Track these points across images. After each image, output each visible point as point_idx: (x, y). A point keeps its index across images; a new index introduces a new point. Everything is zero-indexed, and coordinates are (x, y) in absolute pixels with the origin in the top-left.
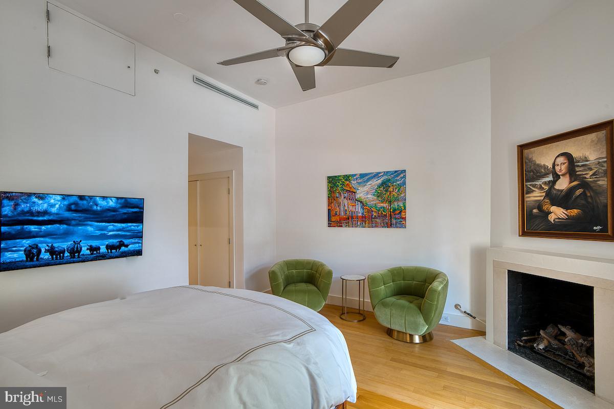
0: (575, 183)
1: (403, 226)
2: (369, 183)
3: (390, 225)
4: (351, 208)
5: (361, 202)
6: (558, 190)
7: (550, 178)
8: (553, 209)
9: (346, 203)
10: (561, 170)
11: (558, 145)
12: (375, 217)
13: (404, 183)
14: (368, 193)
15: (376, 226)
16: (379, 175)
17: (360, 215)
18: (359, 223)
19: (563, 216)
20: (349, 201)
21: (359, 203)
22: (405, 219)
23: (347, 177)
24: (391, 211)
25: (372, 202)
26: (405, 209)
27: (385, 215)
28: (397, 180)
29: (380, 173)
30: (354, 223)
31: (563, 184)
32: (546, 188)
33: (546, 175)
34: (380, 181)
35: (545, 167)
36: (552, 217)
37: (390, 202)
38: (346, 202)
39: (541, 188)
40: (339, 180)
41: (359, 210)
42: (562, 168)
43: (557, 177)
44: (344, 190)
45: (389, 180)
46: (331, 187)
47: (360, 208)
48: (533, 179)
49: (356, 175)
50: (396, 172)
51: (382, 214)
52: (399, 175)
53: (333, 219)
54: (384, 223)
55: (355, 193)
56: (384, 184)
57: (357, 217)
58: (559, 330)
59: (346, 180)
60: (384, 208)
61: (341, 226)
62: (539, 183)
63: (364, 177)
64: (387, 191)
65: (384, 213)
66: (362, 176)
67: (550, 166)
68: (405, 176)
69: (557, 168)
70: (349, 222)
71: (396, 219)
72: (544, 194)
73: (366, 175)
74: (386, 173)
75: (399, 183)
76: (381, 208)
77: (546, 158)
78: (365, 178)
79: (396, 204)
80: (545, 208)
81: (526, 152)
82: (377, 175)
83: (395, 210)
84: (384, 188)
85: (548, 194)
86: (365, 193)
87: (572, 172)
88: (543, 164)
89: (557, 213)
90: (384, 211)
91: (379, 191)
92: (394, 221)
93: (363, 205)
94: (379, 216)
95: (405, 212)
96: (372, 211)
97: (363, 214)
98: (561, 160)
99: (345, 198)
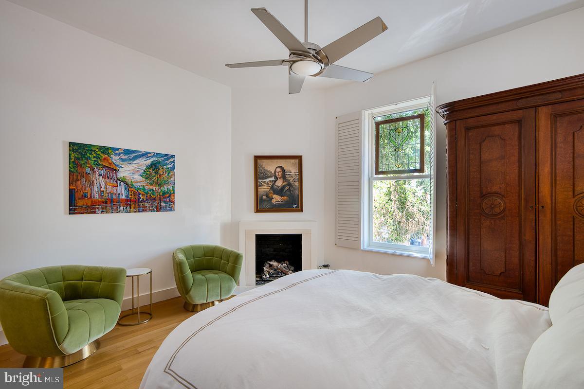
0: (285, 183)
1: (172, 209)
2: (135, 162)
3: (159, 209)
4: (110, 189)
5: (125, 183)
6: (277, 186)
7: (273, 179)
8: (275, 196)
9: (103, 183)
10: (278, 175)
11: (277, 161)
12: (143, 201)
13: (173, 168)
14: (134, 172)
15: (143, 211)
16: (149, 155)
17: (124, 197)
18: (122, 208)
19: (280, 200)
20: (108, 181)
21: (122, 183)
22: (173, 202)
23: (105, 150)
24: (161, 194)
25: (139, 184)
26: (174, 193)
27: (154, 199)
28: (167, 164)
29: (149, 153)
30: (115, 208)
31: (279, 183)
32: (271, 184)
33: (270, 177)
34: (149, 162)
35: (270, 172)
36: (274, 201)
37: (160, 185)
38: (102, 181)
39: (268, 184)
40: (91, 150)
41: (121, 192)
42: (279, 174)
43: (277, 179)
44: (98, 165)
45: (159, 162)
46: (76, 158)
47: (123, 189)
48: (263, 178)
49: (118, 149)
50: (166, 155)
51: (151, 197)
52: (168, 159)
53: (80, 203)
54: (152, 207)
55: (116, 170)
56: (154, 166)
57: (120, 201)
58: (270, 264)
59: (104, 153)
60: (153, 191)
61: (95, 213)
62: (267, 180)
63: (129, 154)
64: (156, 173)
65: (153, 196)
66: (127, 152)
67: (273, 172)
68: (174, 161)
69: (277, 174)
70: (106, 207)
71: (165, 202)
72: (270, 188)
73: (133, 152)
74: (156, 155)
75: (169, 166)
76: (150, 190)
77: (271, 167)
78: (131, 155)
79: (166, 187)
80: (270, 195)
81: (259, 161)
82: (145, 155)
83: (164, 193)
84: (153, 170)
85: (272, 188)
86: (130, 172)
87: (284, 176)
88: (269, 170)
89: (277, 199)
90: (153, 194)
91: (148, 173)
92: (163, 205)
93: (128, 186)
94: (147, 200)
95: (174, 196)
96: (140, 194)
97: (127, 196)
98: (278, 170)
99: (100, 175)
